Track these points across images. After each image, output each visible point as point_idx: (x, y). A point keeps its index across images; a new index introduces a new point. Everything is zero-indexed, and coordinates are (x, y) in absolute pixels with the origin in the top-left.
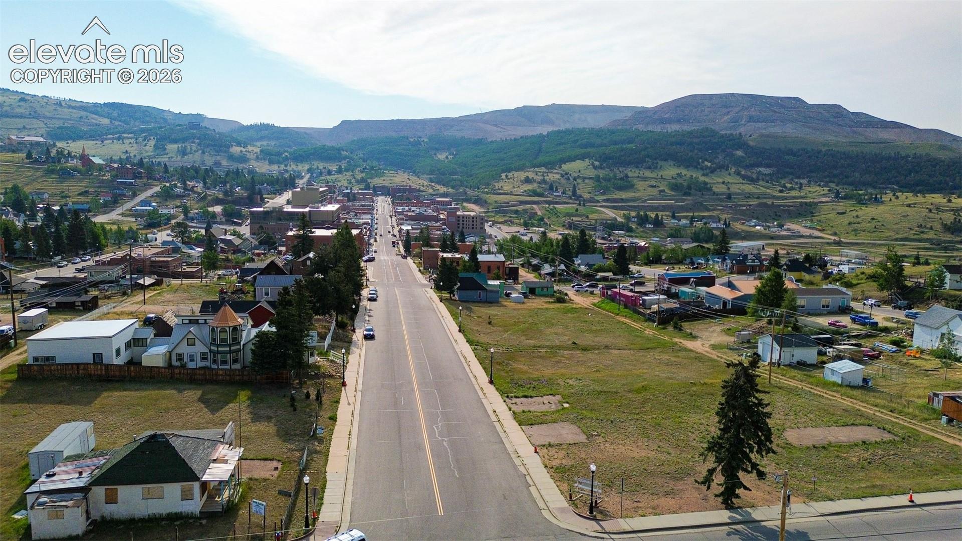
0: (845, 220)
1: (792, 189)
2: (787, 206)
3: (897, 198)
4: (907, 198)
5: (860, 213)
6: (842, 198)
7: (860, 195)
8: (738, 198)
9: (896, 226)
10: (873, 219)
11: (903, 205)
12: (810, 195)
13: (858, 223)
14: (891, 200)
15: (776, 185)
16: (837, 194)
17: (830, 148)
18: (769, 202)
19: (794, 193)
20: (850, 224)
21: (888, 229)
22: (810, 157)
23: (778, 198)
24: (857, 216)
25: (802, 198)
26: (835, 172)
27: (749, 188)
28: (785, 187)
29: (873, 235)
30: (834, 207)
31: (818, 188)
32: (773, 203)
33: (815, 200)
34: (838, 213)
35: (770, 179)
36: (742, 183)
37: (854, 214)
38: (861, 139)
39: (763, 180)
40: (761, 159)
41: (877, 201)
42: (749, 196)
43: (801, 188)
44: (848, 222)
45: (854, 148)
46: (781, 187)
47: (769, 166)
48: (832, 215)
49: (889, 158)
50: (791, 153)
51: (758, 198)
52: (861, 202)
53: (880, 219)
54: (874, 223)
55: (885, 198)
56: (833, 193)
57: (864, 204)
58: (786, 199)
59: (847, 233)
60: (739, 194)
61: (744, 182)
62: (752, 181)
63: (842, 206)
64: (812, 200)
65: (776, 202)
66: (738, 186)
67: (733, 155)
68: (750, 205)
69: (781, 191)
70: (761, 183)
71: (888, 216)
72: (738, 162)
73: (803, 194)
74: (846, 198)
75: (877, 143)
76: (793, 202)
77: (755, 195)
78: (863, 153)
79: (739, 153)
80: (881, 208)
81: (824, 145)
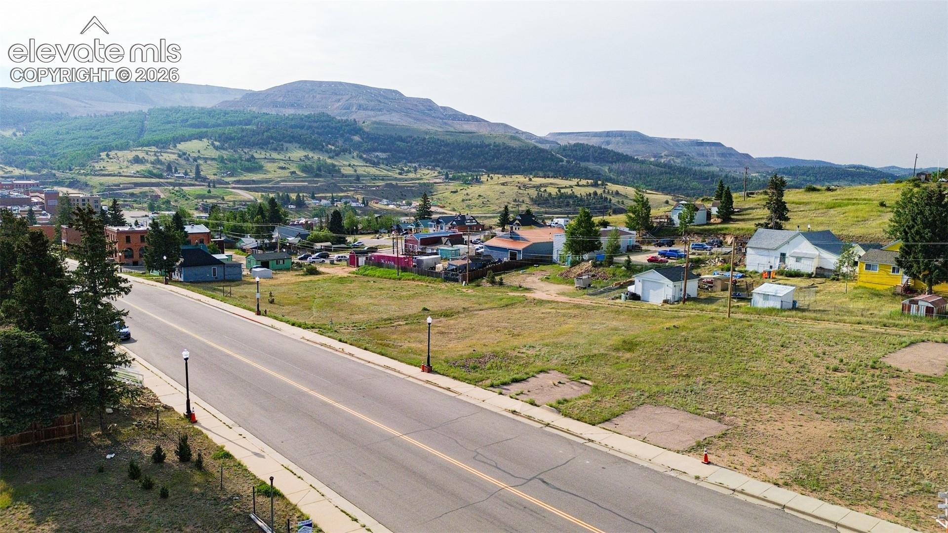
0: (459, 197)
1: (408, 172)
2: (408, 186)
3: (492, 178)
4: (499, 178)
5: (468, 191)
6: (451, 179)
7: (463, 176)
8: (366, 180)
9: (497, 202)
10: (480, 196)
11: (497, 184)
12: (424, 177)
13: (470, 200)
14: (487, 180)
15: (395, 168)
16: (447, 177)
17: (432, 136)
18: (394, 183)
19: (411, 175)
20: (463, 200)
21: (492, 204)
22: (417, 144)
23: (400, 180)
24: (467, 194)
25: (419, 179)
26: (439, 157)
27: (373, 171)
28: (403, 170)
29: (483, 209)
30: (447, 187)
31: (429, 171)
32: (397, 184)
33: (431, 182)
34: (452, 192)
35: (388, 162)
36: (366, 166)
37: (464, 192)
38: (452, 129)
39: (383, 163)
40: (376, 144)
41: (478, 181)
42: (375, 178)
43: (416, 170)
44: (461, 199)
45: (448, 137)
46: (399, 169)
47: (383, 151)
48: (448, 194)
49: (477, 146)
50: (401, 139)
51: (383, 180)
52: (466, 182)
53: (485, 196)
54: (481, 199)
55: (484, 178)
56: (443, 175)
57: (469, 184)
58: (406, 181)
59: (463, 209)
60: (365, 176)
61: (367, 165)
62: (375, 164)
63: (453, 186)
64: (428, 181)
65: (400, 183)
66: (364, 169)
67: (352, 140)
68: (378, 186)
69: (400, 174)
70: (382, 166)
71: (489, 193)
72: (357, 147)
73: (418, 176)
74: (453, 179)
75: (467, 133)
76: (412, 183)
77: (380, 177)
78: (456, 141)
79: (357, 138)
80: (483, 186)
81: (427, 133)
